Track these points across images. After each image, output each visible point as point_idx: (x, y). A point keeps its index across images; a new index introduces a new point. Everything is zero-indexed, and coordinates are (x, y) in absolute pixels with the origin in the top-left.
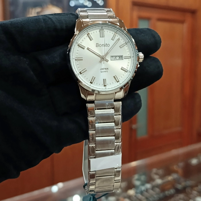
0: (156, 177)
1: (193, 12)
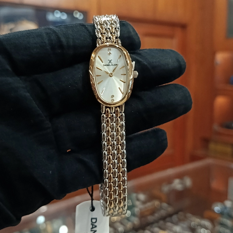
0: (137, 203)
1: (183, 26)
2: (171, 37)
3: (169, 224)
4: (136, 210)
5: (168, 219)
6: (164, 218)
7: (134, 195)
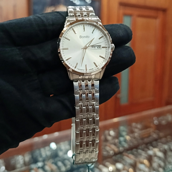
2: (155, 18)
3: (160, 144)
4: (136, 134)
5: (159, 141)
6: (156, 140)
7: (134, 124)
